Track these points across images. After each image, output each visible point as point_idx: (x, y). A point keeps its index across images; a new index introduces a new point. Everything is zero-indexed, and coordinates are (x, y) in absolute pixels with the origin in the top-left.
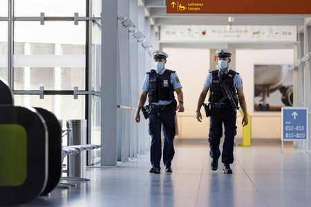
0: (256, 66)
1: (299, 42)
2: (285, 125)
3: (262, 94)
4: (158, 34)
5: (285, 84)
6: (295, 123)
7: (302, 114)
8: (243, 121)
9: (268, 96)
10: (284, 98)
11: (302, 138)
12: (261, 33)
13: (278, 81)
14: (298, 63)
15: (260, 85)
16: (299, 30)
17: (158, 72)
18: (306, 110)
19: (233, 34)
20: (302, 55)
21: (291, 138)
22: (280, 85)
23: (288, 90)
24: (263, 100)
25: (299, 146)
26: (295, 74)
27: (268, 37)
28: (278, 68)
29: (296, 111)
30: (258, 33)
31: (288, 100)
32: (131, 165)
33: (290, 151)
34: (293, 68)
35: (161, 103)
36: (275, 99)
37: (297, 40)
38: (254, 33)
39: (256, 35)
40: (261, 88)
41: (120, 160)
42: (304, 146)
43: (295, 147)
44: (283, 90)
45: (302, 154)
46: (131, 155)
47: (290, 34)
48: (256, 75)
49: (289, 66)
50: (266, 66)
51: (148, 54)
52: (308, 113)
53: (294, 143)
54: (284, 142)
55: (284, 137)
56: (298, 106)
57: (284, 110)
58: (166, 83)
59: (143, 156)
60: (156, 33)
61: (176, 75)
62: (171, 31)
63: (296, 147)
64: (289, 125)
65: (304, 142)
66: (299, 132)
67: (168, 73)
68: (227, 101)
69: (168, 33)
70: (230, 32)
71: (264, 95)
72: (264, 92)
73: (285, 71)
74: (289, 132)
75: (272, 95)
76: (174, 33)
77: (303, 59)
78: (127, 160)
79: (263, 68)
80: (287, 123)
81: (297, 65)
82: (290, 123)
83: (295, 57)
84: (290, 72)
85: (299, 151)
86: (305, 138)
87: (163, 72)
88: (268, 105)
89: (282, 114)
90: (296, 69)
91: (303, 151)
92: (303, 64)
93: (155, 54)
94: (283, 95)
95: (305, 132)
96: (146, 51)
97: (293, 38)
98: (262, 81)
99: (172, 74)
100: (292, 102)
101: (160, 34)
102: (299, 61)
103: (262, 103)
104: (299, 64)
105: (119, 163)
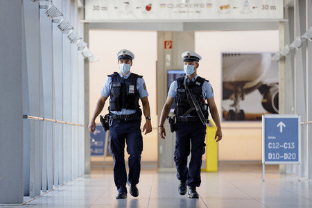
0: (224, 55)
1: (287, 20)
2: (267, 141)
3: (233, 96)
4: (82, 10)
5: (267, 81)
6: (281, 138)
7: (292, 124)
8: (217, 135)
9: (243, 99)
10: (266, 101)
11: (292, 160)
12: (232, 7)
13: (256, 77)
14: (286, 50)
15: (231, 83)
16: (287, 3)
17: (122, 76)
18: (297, 119)
19: (191, 9)
20: (292, 39)
21: (276, 160)
22: (260, 83)
23: (271, 90)
24: (235, 104)
25: (288, 171)
26: (281, 66)
27: (242, 12)
28: (256, 58)
29: (284, 120)
30: (226, 7)
31: (271, 105)
32: (44, 202)
33: (274, 179)
34: (278, 59)
35: (125, 112)
36: (252, 103)
37: (284, 17)
38: (221, 8)
39: (224, 10)
40: (231, 88)
41: (27, 195)
42: (294, 170)
43: (281, 173)
44: (264, 89)
45: (292, 183)
46: (44, 187)
47: (273, 8)
48: (225, 69)
49: (273, 55)
50: (239, 54)
51: (68, 39)
52: (300, 123)
53: (281, 167)
54: (266, 165)
55: (267, 159)
56: (285, 113)
57: (266, 119)
58: (132, 88)
59: (60, 188)
60: (79, 9)
61: (143, 80)
62: (101, 6)
63: (284, 173)
64: (272, 141)
65: (295, 166)
66: (288, 151)
67: (134, 78)
68: (194, 113)
69: (96, 8)
70: (186, 6)
71: (236, 97)
72: (236, 92)
73: (266, 61)
74: (273, 151)
75: (247, 97)
76: (105, 8)
77: (293, 45)
78: (38, 195)
79: (234, 57)
80: (269, 138)
81: (283, 54)
82: (274, 138)
83: (281, 42)
84: (274, 64)
85: (288, 179)
86: (297, 160)
87: (127, 76)
88: (242, 111)
89: (262, 124)
90: (283, 59)
91: (294, 179)
92: (293, 51)
93: (122, 54)
94: (264, 98)
95: (296, 151)
96: (65, 36)
97: (279, 14)
98: (232, 77)
99: (139, 79)
100: (277, 107)
101: (84, 9)
102: (287, 47)
103: (234, 109)
104: (287, 52)
105: (26, 199)
